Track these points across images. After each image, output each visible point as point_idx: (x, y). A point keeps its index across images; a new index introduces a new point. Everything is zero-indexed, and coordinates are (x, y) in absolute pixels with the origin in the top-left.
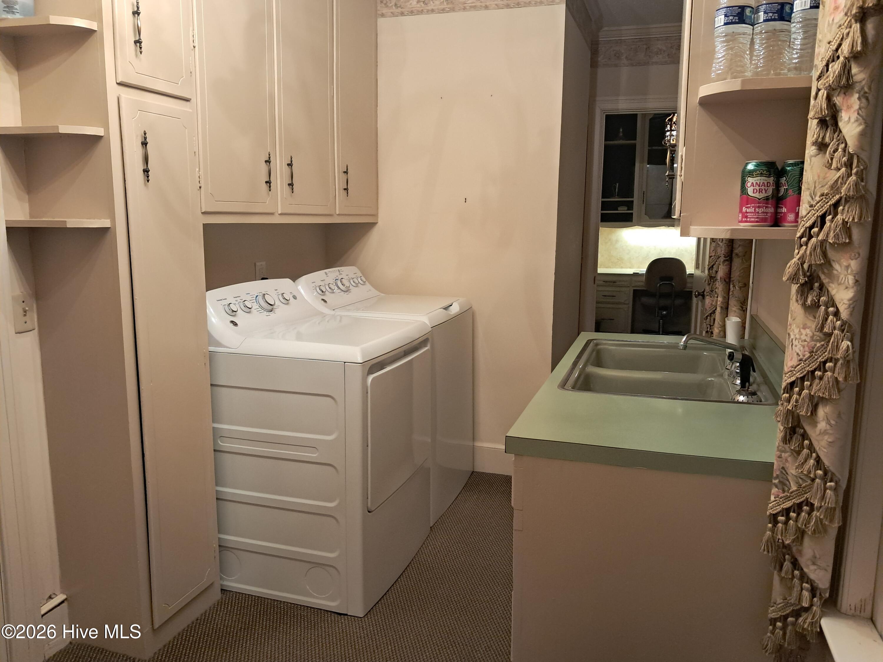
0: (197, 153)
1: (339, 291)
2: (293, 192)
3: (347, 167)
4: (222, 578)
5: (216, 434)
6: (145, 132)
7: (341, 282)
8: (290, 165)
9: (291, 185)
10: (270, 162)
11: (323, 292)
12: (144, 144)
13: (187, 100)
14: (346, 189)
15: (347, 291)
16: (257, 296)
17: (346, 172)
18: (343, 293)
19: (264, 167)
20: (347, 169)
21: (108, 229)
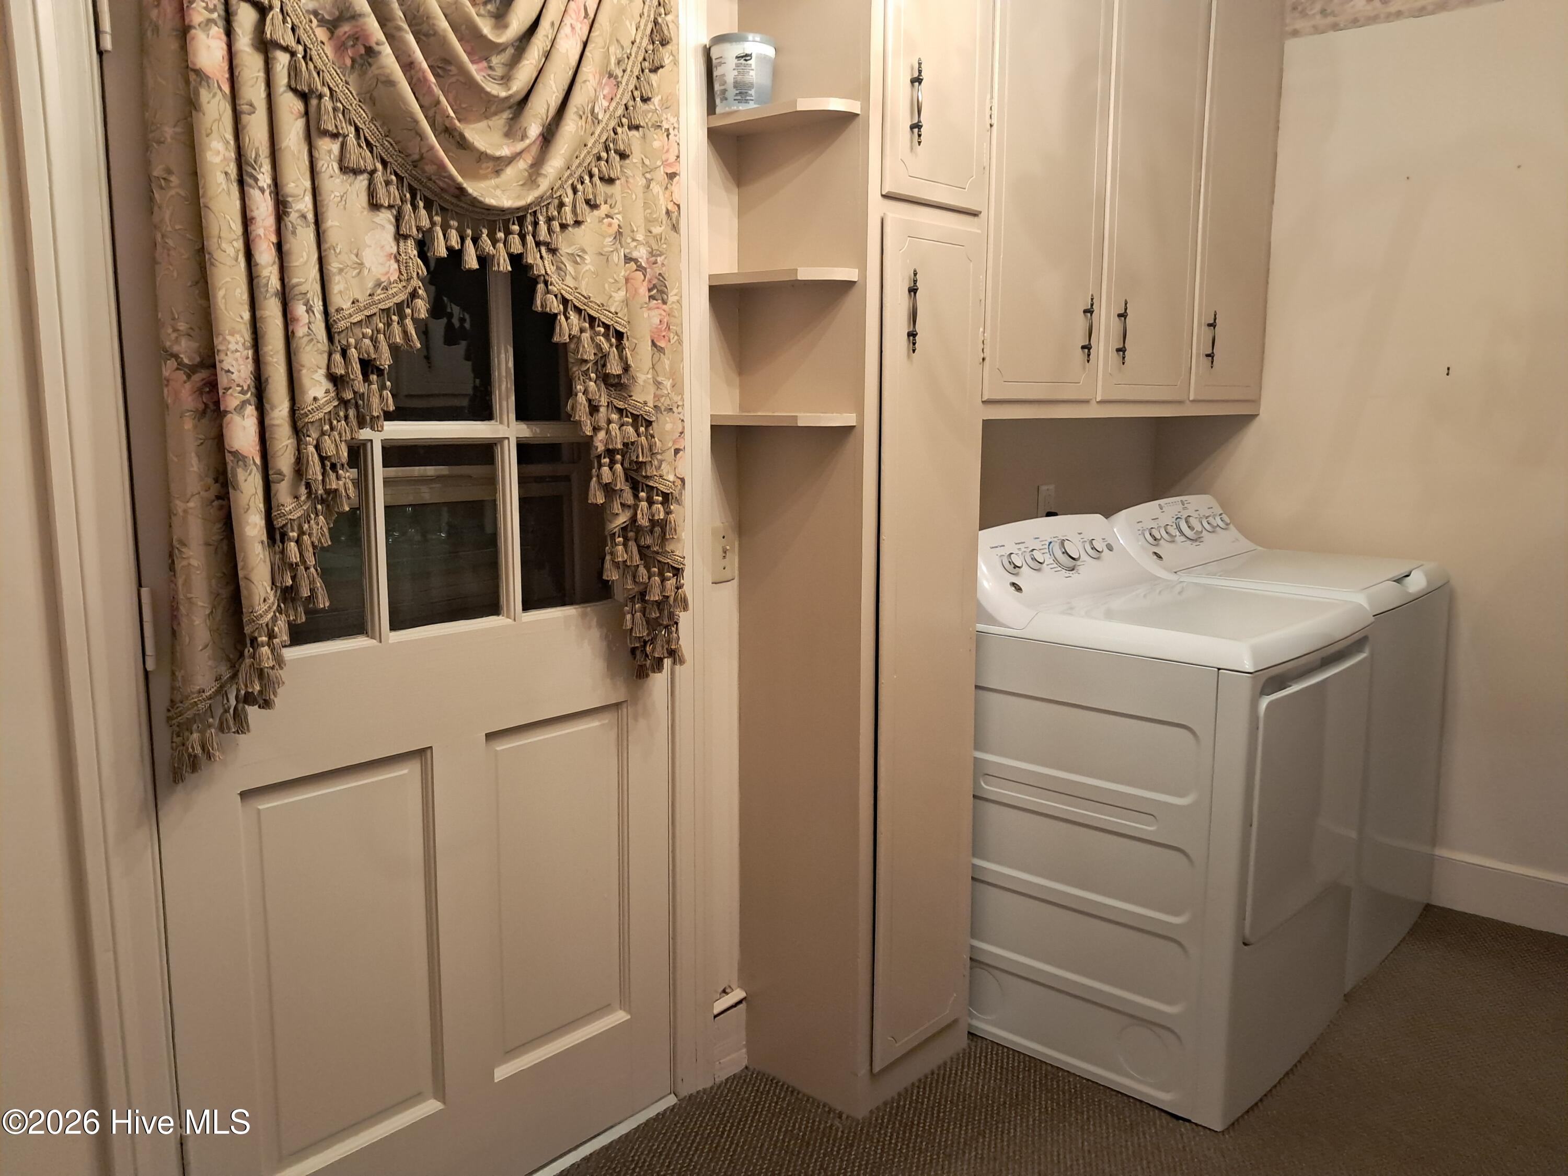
0: (983, 301)
1: (1183, 539)
2: (1123, 363)
3: (1215, 315)
4: (971, 1015)
5: (980, 770)
6: (915, 271)
7: (1187, 522)
8: (1123, 316)
9: (1122, 350)
10: (1093, 312)
11: (1155, 540)
12: (913, 290)
13: (975, 214)
14: (1211, 356)
15: (1197, 540)
16: (1051, 543)
17: (1213, 325)
18: (1189, 542)
19: (1081, 322)
20: (1215, 319)
21: (851, 428)
